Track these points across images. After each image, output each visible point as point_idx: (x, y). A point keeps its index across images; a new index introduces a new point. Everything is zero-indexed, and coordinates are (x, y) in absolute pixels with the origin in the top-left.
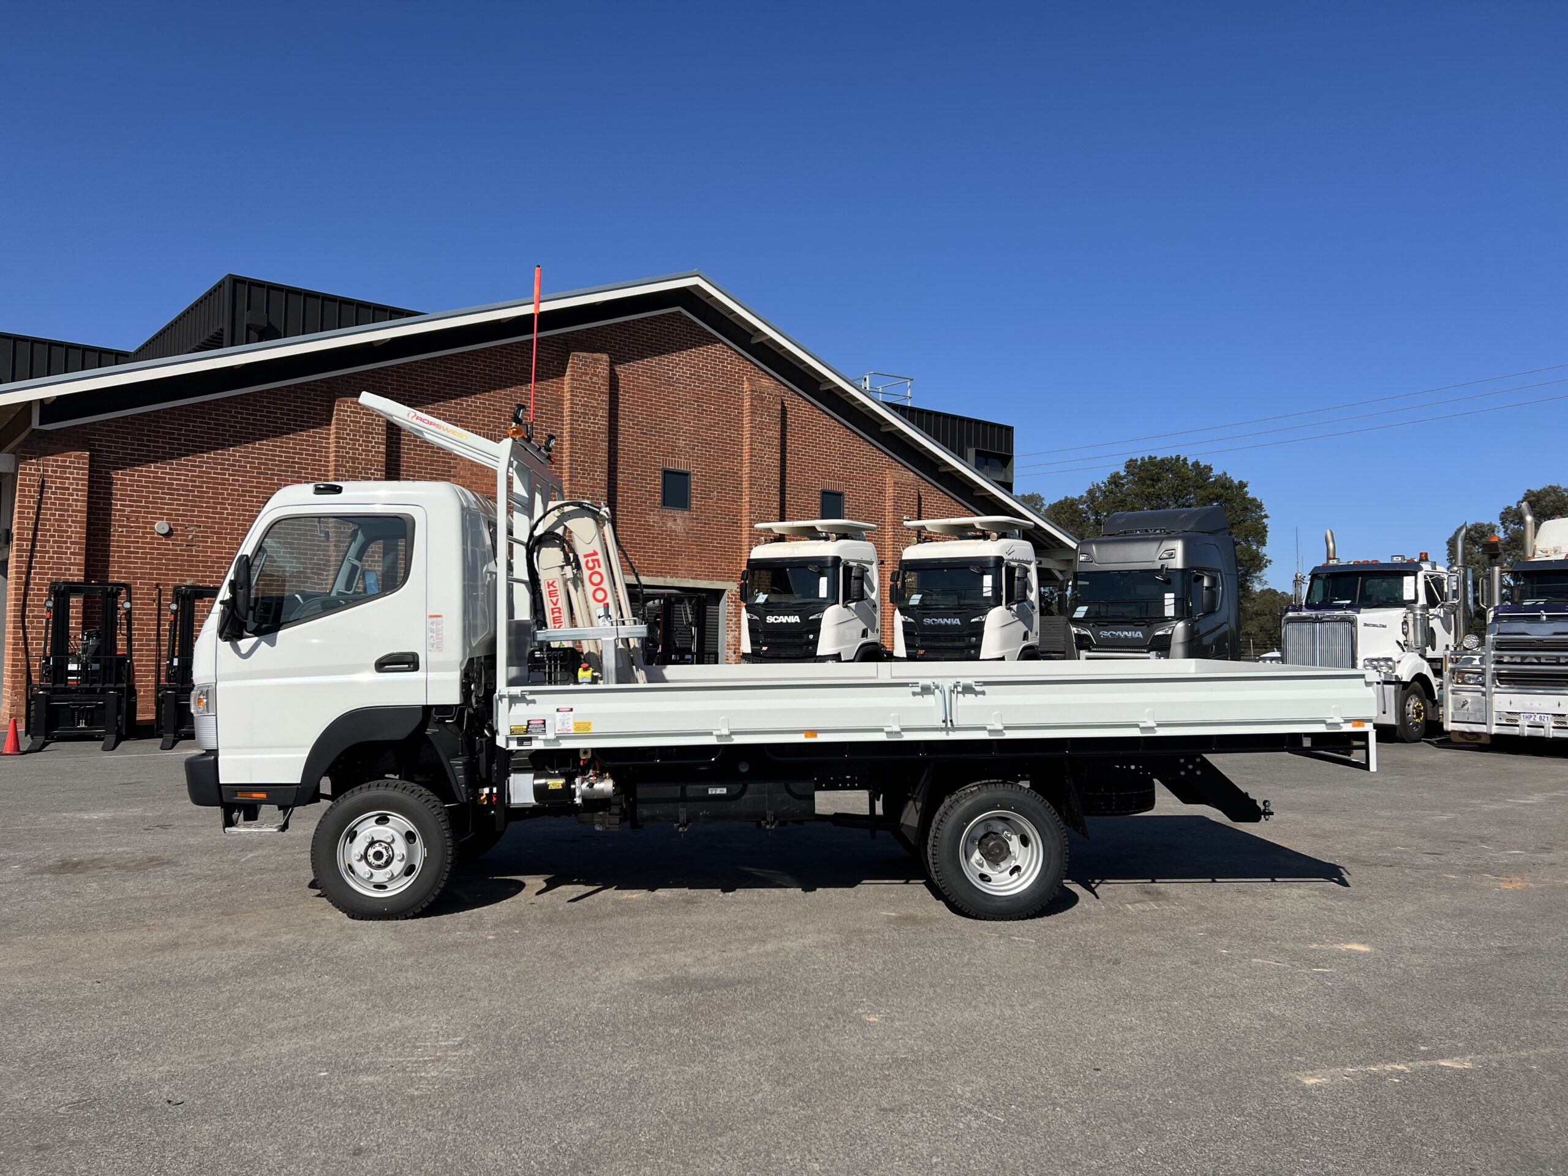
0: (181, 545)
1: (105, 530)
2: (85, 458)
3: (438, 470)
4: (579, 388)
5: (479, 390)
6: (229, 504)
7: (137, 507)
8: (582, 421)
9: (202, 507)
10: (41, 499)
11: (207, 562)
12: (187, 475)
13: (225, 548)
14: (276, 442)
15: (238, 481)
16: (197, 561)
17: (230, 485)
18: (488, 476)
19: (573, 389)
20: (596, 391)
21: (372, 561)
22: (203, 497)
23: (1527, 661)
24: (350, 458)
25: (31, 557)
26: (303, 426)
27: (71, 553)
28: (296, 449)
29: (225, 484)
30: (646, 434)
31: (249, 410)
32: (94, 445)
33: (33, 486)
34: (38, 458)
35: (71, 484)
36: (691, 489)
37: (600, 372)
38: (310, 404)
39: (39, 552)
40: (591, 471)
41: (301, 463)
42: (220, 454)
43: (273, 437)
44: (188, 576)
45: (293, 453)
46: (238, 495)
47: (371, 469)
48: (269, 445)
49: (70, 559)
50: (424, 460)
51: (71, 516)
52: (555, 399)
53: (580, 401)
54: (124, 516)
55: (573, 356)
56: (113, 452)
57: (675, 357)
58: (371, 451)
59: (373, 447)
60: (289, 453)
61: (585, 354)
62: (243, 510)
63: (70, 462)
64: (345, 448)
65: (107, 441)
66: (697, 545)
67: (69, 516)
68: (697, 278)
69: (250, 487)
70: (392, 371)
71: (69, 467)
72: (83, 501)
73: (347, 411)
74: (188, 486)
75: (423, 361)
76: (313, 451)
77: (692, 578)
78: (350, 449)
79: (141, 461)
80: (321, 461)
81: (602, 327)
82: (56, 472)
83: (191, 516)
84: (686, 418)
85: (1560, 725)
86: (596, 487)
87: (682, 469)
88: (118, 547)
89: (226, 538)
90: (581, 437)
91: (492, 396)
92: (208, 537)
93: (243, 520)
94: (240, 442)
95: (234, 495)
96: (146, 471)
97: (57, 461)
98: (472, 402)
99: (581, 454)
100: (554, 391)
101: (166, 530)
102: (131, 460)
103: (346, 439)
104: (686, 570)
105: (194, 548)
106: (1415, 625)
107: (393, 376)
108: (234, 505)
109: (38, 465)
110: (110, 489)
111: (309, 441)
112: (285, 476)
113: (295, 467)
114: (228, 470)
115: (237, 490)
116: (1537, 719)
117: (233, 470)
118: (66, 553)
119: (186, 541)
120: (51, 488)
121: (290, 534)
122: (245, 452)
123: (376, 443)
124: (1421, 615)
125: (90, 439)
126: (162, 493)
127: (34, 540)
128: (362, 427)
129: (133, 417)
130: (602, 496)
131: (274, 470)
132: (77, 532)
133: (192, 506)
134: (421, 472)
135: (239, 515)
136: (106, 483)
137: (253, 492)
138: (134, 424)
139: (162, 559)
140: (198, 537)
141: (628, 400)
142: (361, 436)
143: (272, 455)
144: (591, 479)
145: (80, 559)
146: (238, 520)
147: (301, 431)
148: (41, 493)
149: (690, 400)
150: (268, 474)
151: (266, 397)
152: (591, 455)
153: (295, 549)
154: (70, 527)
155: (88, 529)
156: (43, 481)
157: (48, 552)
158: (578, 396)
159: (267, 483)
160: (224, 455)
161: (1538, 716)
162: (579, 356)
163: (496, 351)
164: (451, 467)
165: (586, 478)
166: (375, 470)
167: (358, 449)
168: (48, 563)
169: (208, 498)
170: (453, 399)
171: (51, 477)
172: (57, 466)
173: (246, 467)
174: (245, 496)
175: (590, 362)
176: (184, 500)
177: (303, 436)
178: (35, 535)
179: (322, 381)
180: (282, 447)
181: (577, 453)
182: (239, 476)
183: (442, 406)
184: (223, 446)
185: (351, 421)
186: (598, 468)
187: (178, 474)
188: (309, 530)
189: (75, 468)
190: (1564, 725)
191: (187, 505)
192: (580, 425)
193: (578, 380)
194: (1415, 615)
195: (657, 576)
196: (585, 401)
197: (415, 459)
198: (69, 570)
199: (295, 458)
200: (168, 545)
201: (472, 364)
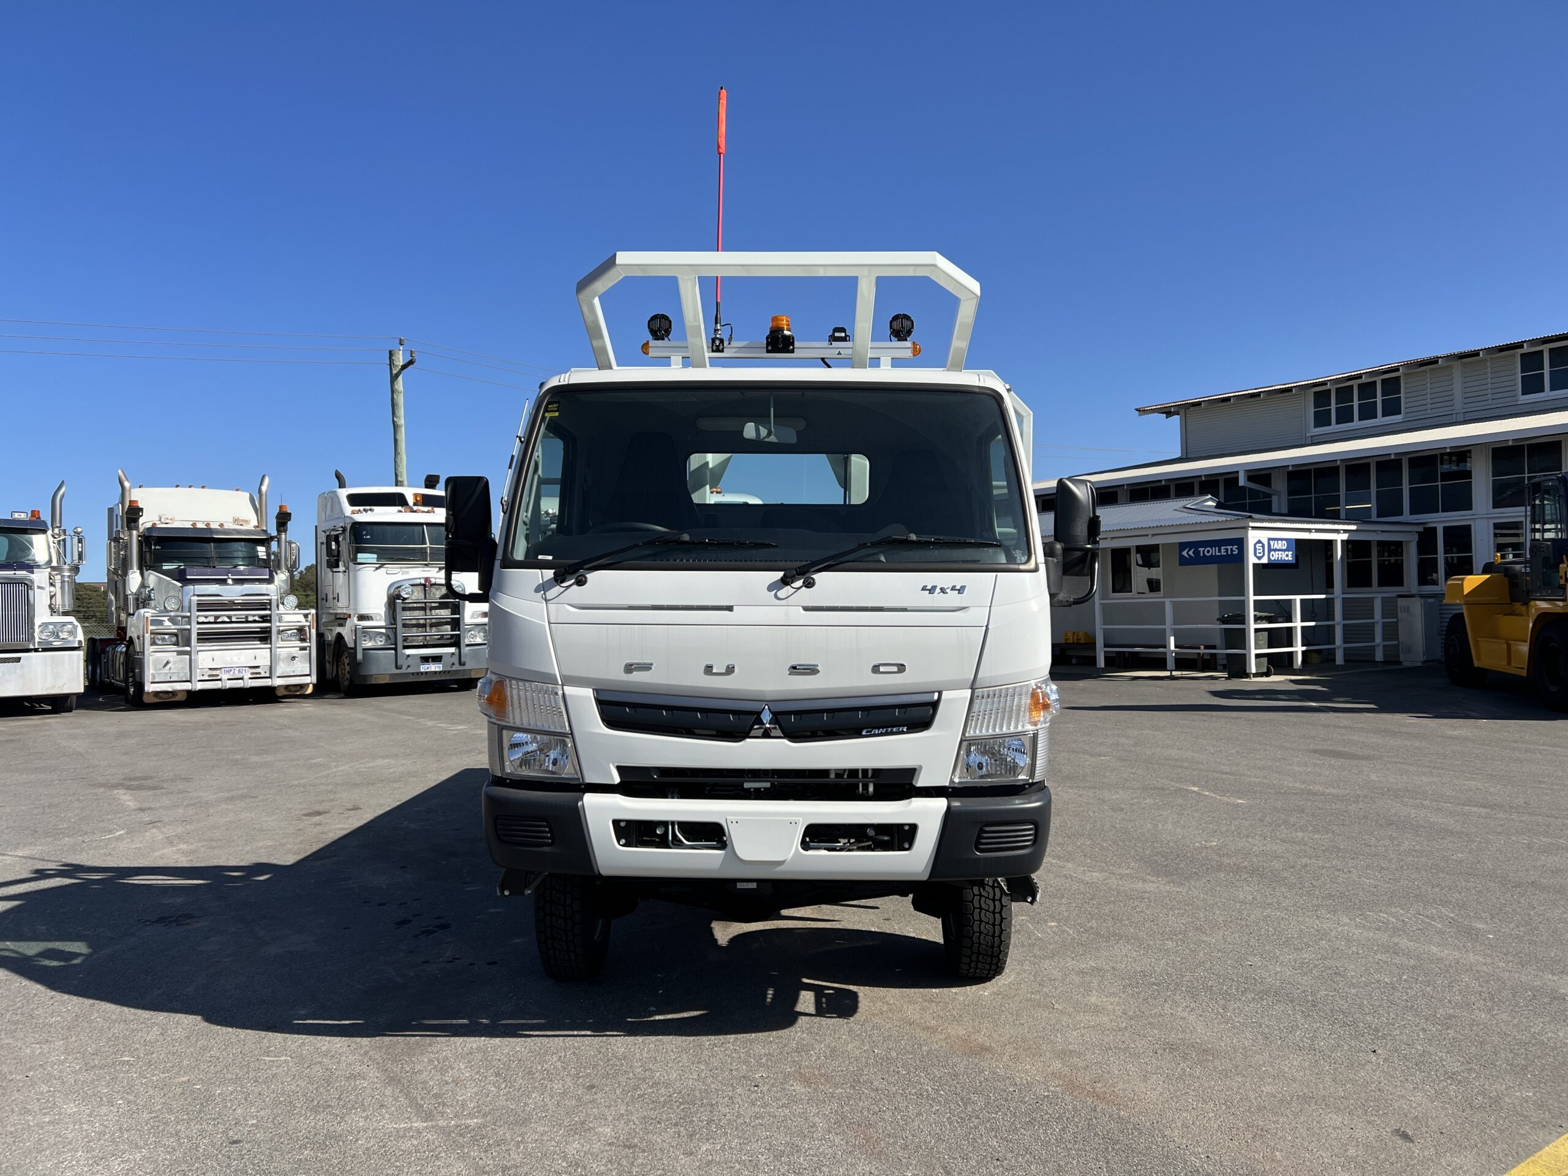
23: (219, 620)
85: (255, 676)
106: (62, 588)
116: (236, 672)
124: (69, 576)
161: (237, 669)
190: (258, 676)
194: (62, 576)
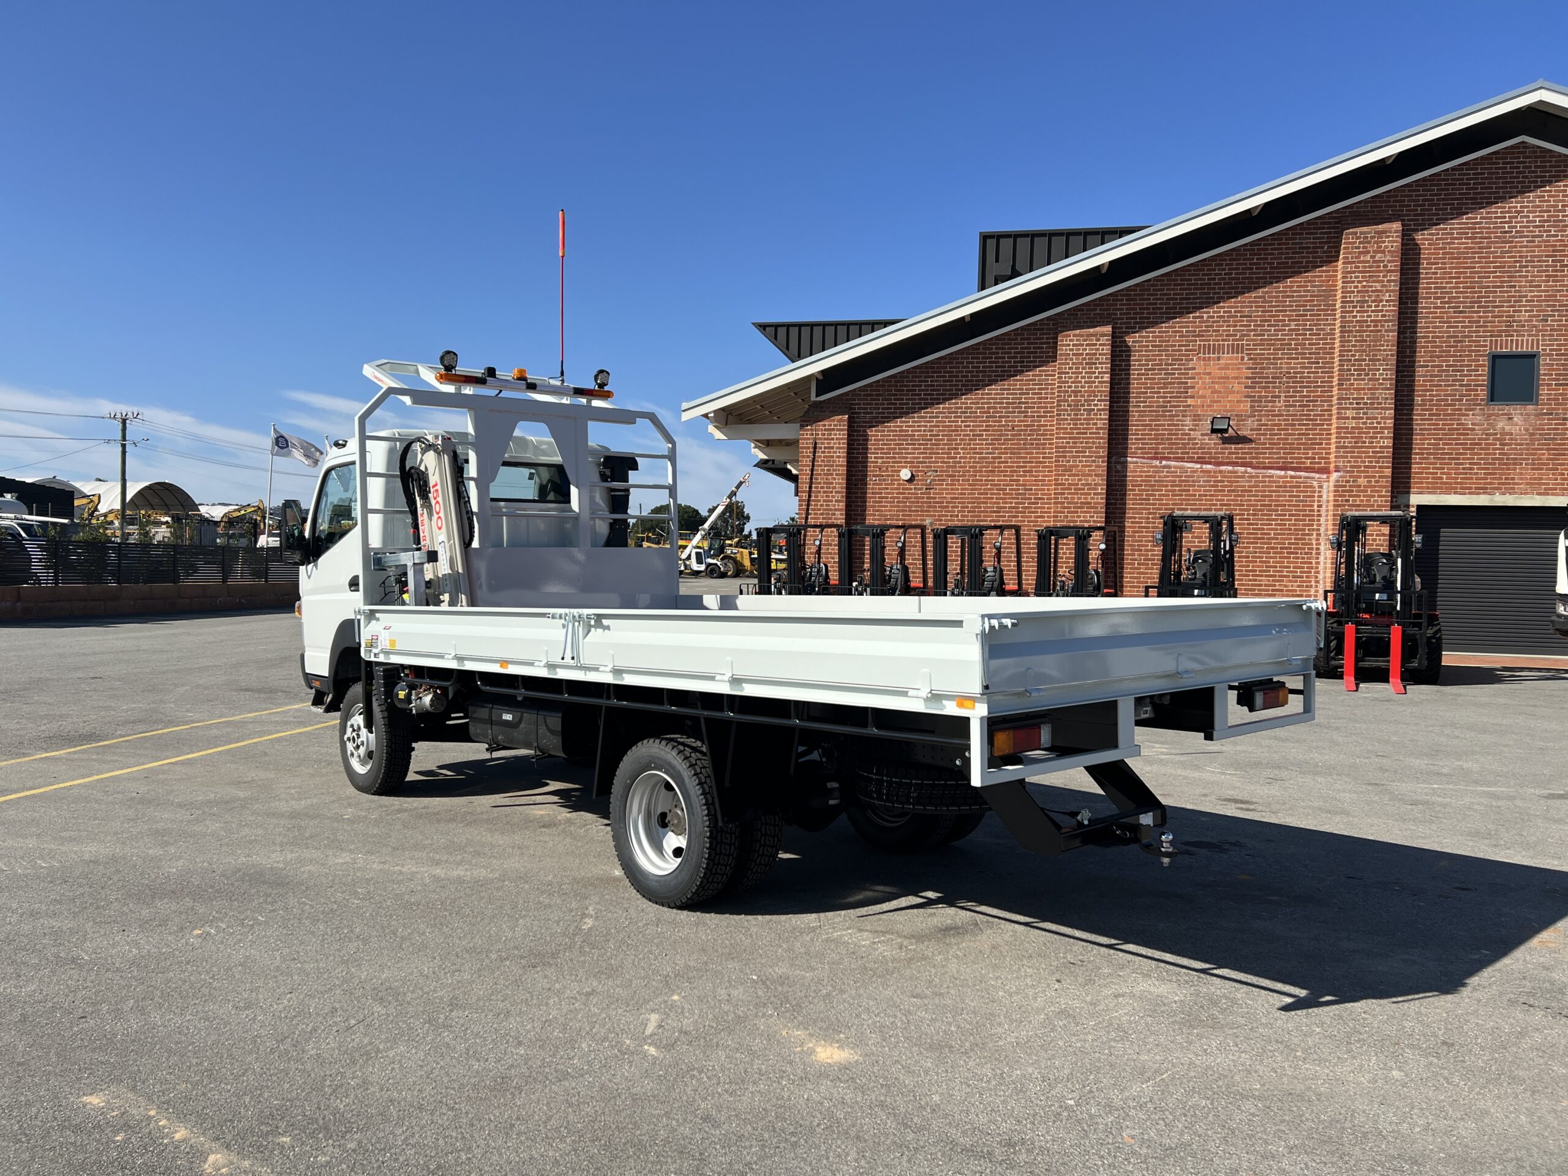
0: (922, 489)
1: (863, 480)
2: (844, 421)
3: (1173, 392)
4: (1354, 272)
5: (1223, 298)
6: (962, 449)
7: (887, 458)
8: (1358, 312)
9: (939, 453)
10: (814, 459)
11: (943, 503)
12: (926, 426)
13: (958, 489)
14: (1004, 385)
15: (969, 426)
16: (934, 503)
17: (962, 431)
18: (1234, 392)
19: (1345, 273)
20: (1381, 271)
21: (1094, 494)
22: (939, 444)
24: (1072, 391)
25: (808, 505)
26: (1030, 366)
27: (836, 501)
28: (1022, 389)
29: (958, 431)
30: (1465, 312)
31: (979, 358)
32: (855, 409)
33: (809, 448)
34: (811, 425)
35: (835, 443)
36: (1539, 375)
37: (1386, 247)
38: (1036, 343)
39: (814, 501)
40: (1369, 370)
41: (1028, 403)
42: (954, 404)
43: (1001, 380)
44: (927, 516)
45: (1020, 394)
46: (970, 440)
47: (1094, 400)
48: (997, 389)
49: (835, 505)
50: (1156, 383)
51: (835, 470)
52: (1324, 291)
53: (1356, 287)
54: (877, 467)
55: (1347, 234)
56: (868, 413)
57: (1515, 204)
58: (1095, 382)
59: (1097, 377)
60: (1016, 394)
61: (1365, 229)
62: (974, 453)
63: (835, 425)
64: (1068, 382)
65: (864, 404)
66: (1548, 450)
67: (834, 470)
68: (1542, 90)
69: (980, 431)
70: (1121, 295)
71: (833, 430)
72: (844, 457)
73: (1069, 345)
74: (927, 435)
75: (1156, 279)
76: (1039, 389)
77: (1538, 494)
78: (1072, 382)
79: (890, 417)
80: (1047, 398)
81: (1395, 190)
82: (824, 434)
83: (930, 462)
84: (1532, 281)
86: (1377, 389)
87: (1525, 349)
88: (873, 493)
89: (959, 480)
90: (1357, 331)
91: (1239, 302)
92: (944, 480)
93: (974, 462)
94: (971, 390)
95: (966, 440)
96: (894, 426)
97: (825, 425)
98: (1214, 312)
99: (1356, 351)
100: (1323, 281)
101: (909, 476)
102: (882, 418)
103: (1068, 373)
104: (1527, 484)
105: (932, 491)
107: (1123, 300)
108: (966, 449)
109: (812, 430)
110: (866, 444)
111: (1035, 380)
112: (1012, 417)
113: (1021, 407)
114: (961, 417)
115: (969, 435)
117: (965, 417)
118: (832, 501)
119: (926, 485)
120: (821, 448)
121: (1015, 471)
122: (975, 399)
123: (1099, 373)
125: (852, 404)
126: (907, 444)
127: (810, 492)
128: (1085, 359)
129: (883, 380)
130: (1386, 399)
131: (1002, 412)
132: (840, 483)
133: (930, 453)
134: (1153, 397)
135: (971, 458)
136: (863, 440)
137: (982, 435)
138: (884, 386)
139: (906, 502)
140: (935, 480)
141: (1436, 273)
142: (1083, 368)
143: (1000, 399)
144: (1370, 380)
145: (842, 505)
146: (969, 462)
147: (1027, 371)
148: (814, 452)
149: (1541, 256)
150: (996, 417)
151: (994, 344)
152: (1370, 351)
153: (1021, 485)
154: (835, 479)
155: (848, 480)
156: (816, 443)
157: (819, 501)
158: (1353, 282)
159: (995, 426)
160: (957, 403)
162: (1356, 233)
163: (1244, 250)
164: (1188, 388)
165: (1364, 380)
166: (1098, 401)
167: (1081, 382)
168: (819, 510)
169: (944, 444)
170: (1191, 313)
171: (821, 439)
172: (825, 430)
173: (976, 412)
174: (975, 440)
175: (1372, 237)
176: (924, 449)
177: (1029, 375)
178: (810, 487)
179: (1048, 318)
180: (1010, 389)
181: (1351, 351)
182: (970, 421)
183: (1178, 323)
184: (956, 396)
185: (1073, 355)
186: (1381, 365)
187: (918, 426)
188: (1034, 467)
189: (838, 430)
191: (926, 453)
192: (1355, 317)
193: (1354, 262)
195: (1479, 494)
196: (1364, 286)
197: (1147, 383)
198: (835, 514)
199: (1021, 398)
200: (911, 489)
201: (1215, 270)
